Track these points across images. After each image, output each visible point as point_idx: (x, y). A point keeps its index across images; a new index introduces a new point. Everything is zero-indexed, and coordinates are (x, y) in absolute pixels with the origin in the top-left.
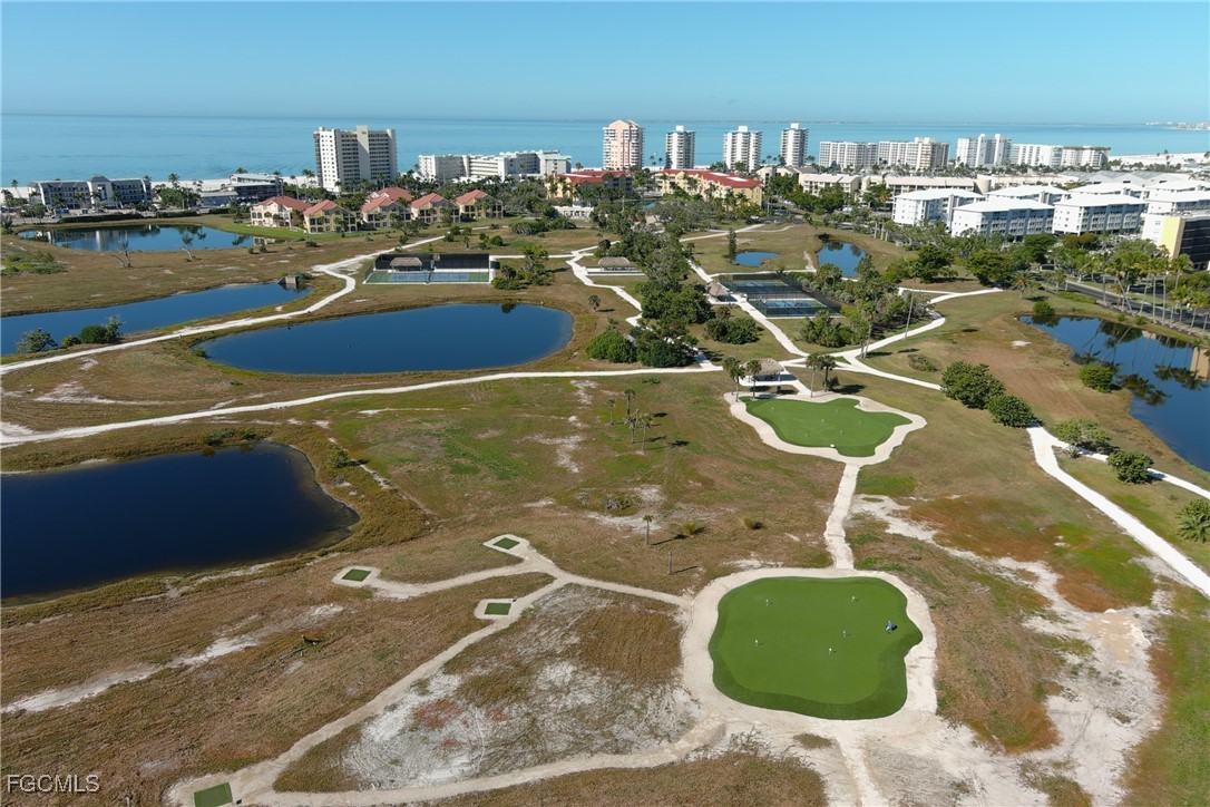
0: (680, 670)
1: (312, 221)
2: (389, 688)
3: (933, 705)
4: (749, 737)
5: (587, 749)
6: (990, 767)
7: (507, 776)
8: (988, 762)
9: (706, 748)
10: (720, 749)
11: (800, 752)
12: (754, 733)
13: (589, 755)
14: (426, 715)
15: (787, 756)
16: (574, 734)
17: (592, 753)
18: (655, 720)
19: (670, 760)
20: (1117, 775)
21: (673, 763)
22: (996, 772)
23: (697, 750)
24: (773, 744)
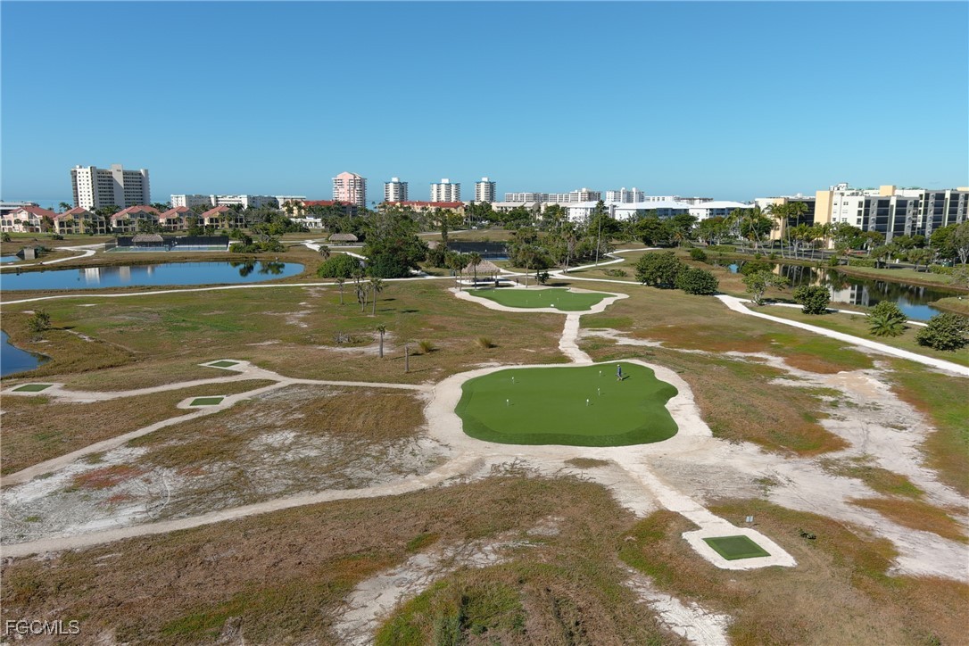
0: (424, 427)
1: (61, 224)
2: (46, 462)
3: (708, 432)
4: (513, 465)
5: (311, 489)
6: (788, 466)
7: (198, 518)
8: (785, 463)
9: (462, 476)
10: (481, 475)
11: (577, 471)
12: (518, 462)
13: (314, 492)
14: (94, 478)
15: (560, 475)
16: (294, 479)
17: (318, 491)
18: (398, 461)
19: (419, 488)
20: (920, 460)
21: (424, 489)
22: (797, 469)
23: (452, 478)
24: (542, 468)
